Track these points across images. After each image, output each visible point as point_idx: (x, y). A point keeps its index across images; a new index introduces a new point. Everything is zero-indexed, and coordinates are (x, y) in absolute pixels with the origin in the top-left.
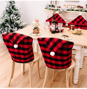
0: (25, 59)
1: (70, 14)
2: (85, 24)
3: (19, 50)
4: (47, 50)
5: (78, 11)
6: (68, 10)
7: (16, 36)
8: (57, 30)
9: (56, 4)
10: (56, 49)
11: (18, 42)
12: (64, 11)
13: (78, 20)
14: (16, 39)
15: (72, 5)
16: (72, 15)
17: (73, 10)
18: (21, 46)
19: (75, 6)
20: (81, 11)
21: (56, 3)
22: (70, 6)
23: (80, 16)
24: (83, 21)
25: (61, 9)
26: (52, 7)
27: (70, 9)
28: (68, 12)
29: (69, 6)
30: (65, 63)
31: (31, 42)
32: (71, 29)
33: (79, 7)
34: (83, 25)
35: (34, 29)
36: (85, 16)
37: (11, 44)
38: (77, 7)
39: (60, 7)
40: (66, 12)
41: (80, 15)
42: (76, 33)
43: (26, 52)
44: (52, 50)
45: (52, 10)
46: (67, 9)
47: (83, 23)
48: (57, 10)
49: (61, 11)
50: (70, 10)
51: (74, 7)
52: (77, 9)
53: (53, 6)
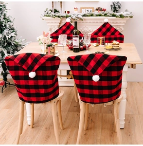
0: (46, 95)
1: (88, 21)
2: (116, 36)
3: (37, 80)
4: (85, 74)
5: (100, 15)
6: (84, 16)
7: (32, 59)
8: (81, 47)
9: (61, 7)
10: (100, 70)
11: (36, 67)
12: (78, 18)
13: (104, 30)
14: (32, 63)
15: (88, 8)
16: (90, 23)
17: (92, 15)
18: (41, 73)
19: (93, 8)
20: (105, 15)
21: (61, 5)
22: (84, 9)
23: (106, 24)
24: (112, 30)
25: (72, 15)
26: (54, 12)
27: (87, 14)
28: (85, 20)
29: (82, 9)
30: (114, 91)
31: (57, 64)
32: (101, 44)
33: (99, 9)
34: (113, 36)
35: (47, 48)
36: (113, 23)
37: (21, 73)
38: (97, 10)
39: (68, 12)
40: (82, 20)
41: (106, 22)
42: (112, 47)
43: (49, 82)
44: (94, 72)
45: (59, 17)
46: (83, 14)
47: (113, 34)
48: (67, 17)
49: (73, 18)
50: (87, 16)
51: (92, 10)
52: (97, 13)
53: (56, 11)
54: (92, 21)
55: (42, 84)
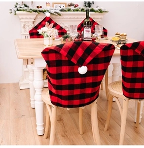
12: (57, 13)
15: (60, 3)
16: (67, 18)
17: (69, 10)
29: (55, 5)
38: (70, 6)
40: (60, 15)
49: (52, 13)
54: (68, 17)
55: (91, 82)
